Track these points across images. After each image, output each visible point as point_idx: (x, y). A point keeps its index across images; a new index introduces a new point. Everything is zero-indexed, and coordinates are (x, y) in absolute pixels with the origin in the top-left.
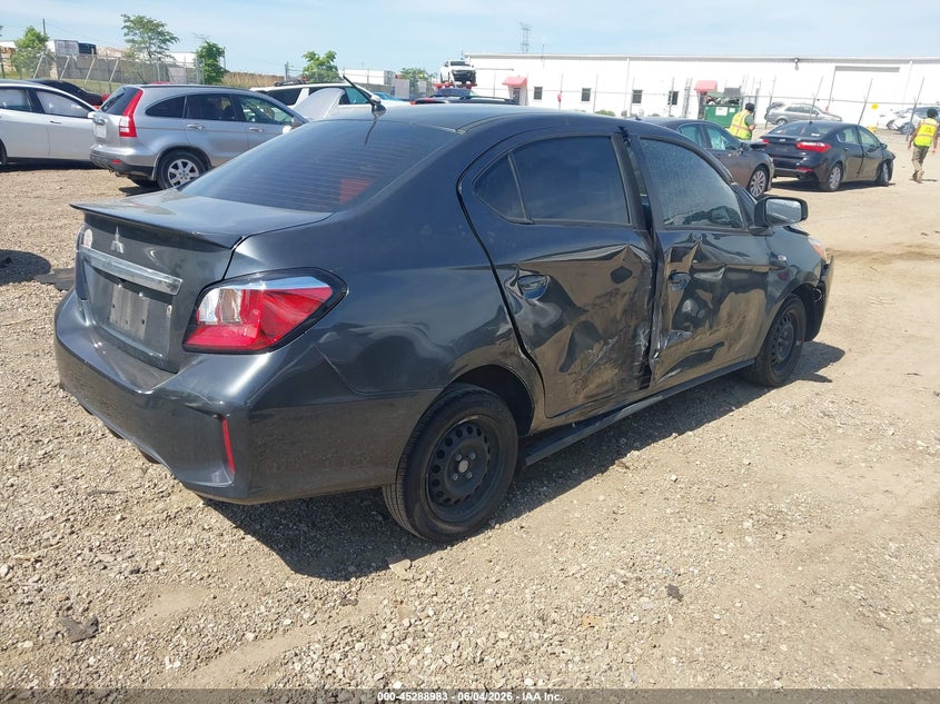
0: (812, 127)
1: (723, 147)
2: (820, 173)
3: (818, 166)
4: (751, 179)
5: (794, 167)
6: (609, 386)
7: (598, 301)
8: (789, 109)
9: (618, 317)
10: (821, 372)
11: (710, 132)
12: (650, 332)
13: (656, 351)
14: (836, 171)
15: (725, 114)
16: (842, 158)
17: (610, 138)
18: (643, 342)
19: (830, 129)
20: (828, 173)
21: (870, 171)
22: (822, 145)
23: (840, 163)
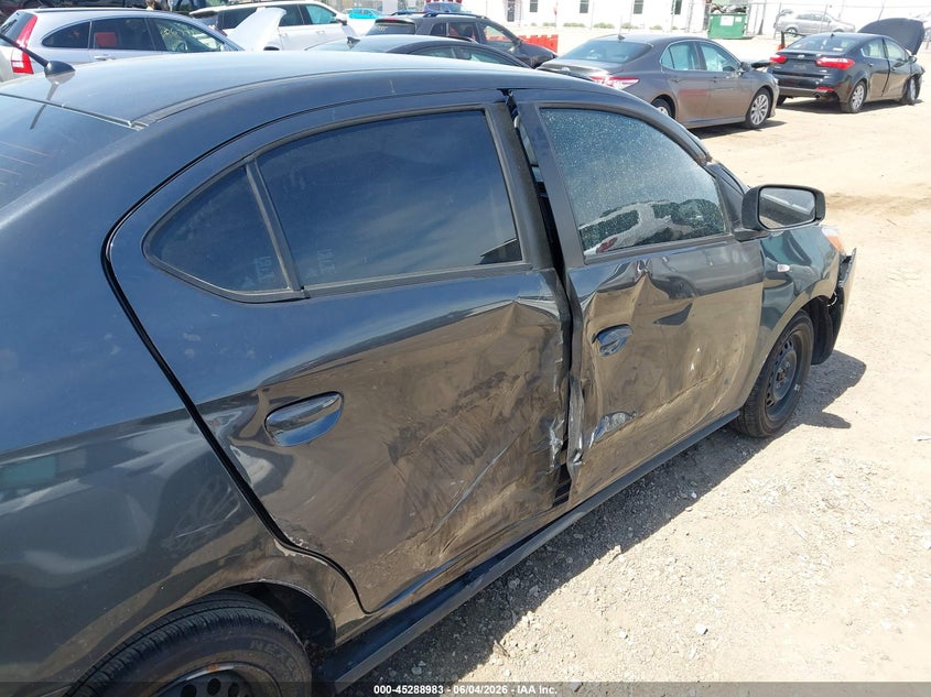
0: (834, 41)
1: (720, 69)
2: (842, 93)
3: (839, 85)
4: (753, 104)
5: (814, 86)
6: (499, 517)
7: (464, 401)
8: (799, 17)
9: (507, 413)
10: (830, 409)
11: (706, 51)
12: (566, 425)
13: (576, 452)
14: (860, 89)
15: (731, 24)
16: (866, 75)
17: (483, 111)
18: (555, 442)
19: (854, 42)
20: (851, 91)
21: (895, 88)
22: (845, 61)
23: (864, 80)
